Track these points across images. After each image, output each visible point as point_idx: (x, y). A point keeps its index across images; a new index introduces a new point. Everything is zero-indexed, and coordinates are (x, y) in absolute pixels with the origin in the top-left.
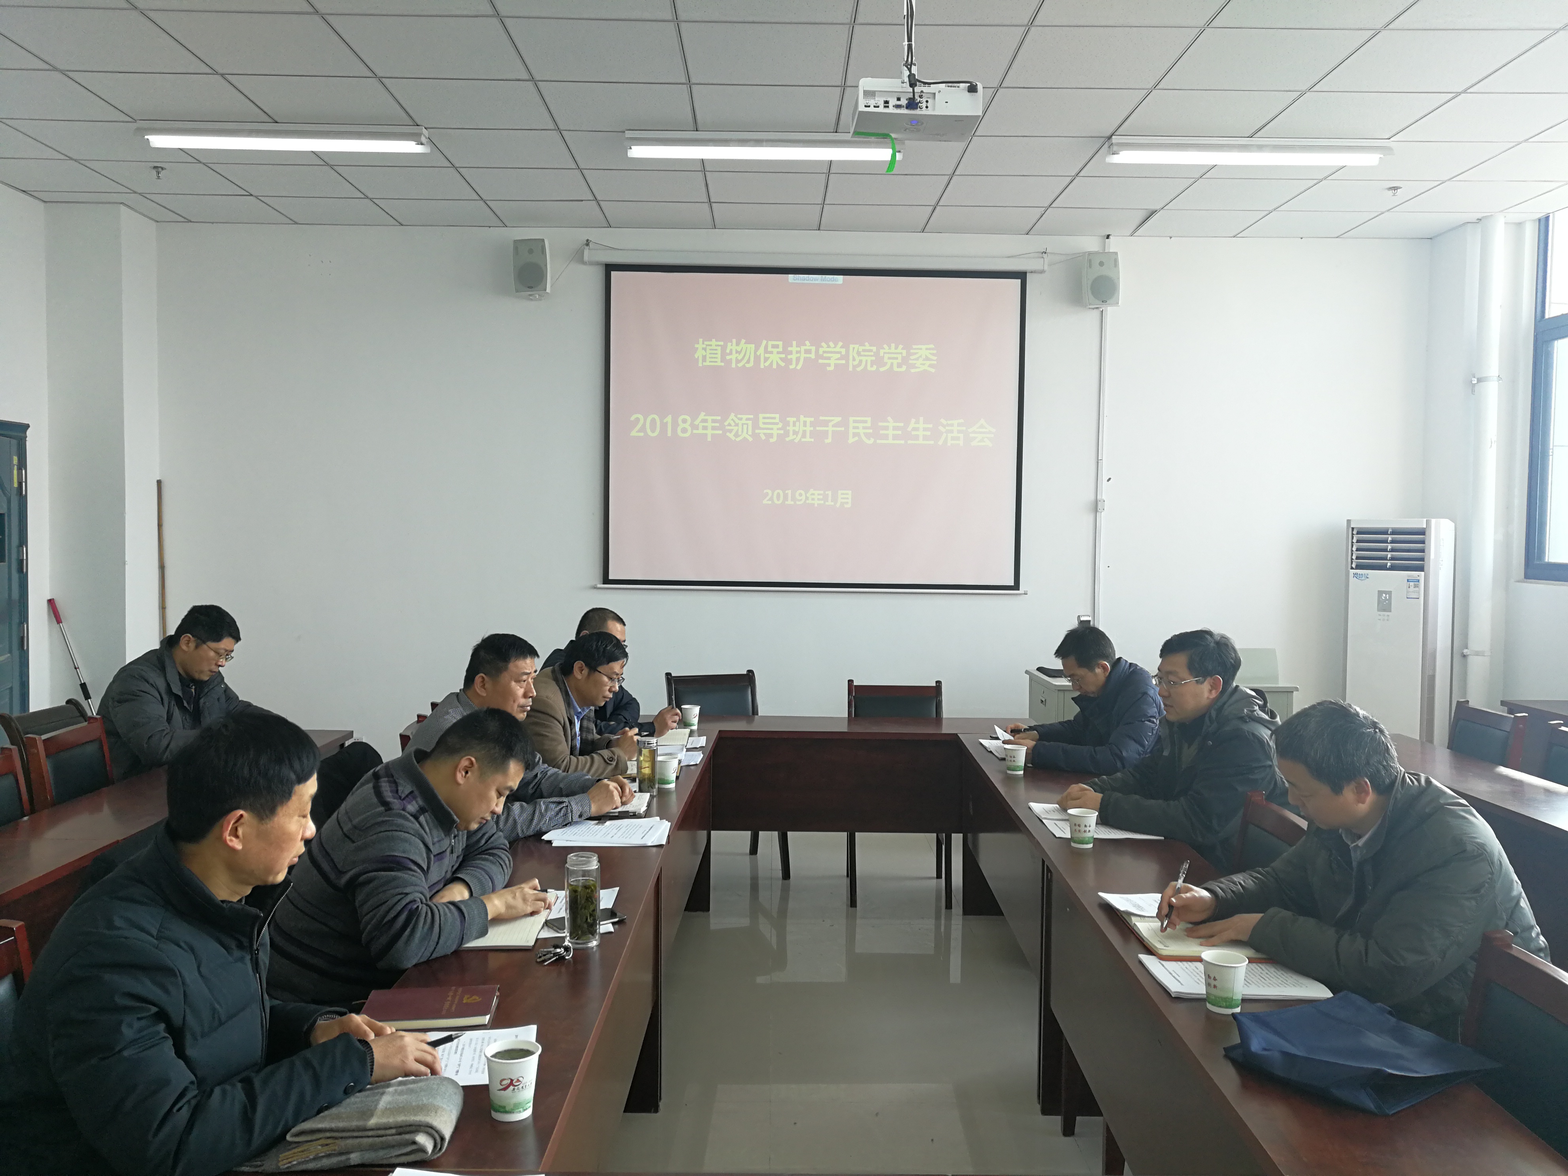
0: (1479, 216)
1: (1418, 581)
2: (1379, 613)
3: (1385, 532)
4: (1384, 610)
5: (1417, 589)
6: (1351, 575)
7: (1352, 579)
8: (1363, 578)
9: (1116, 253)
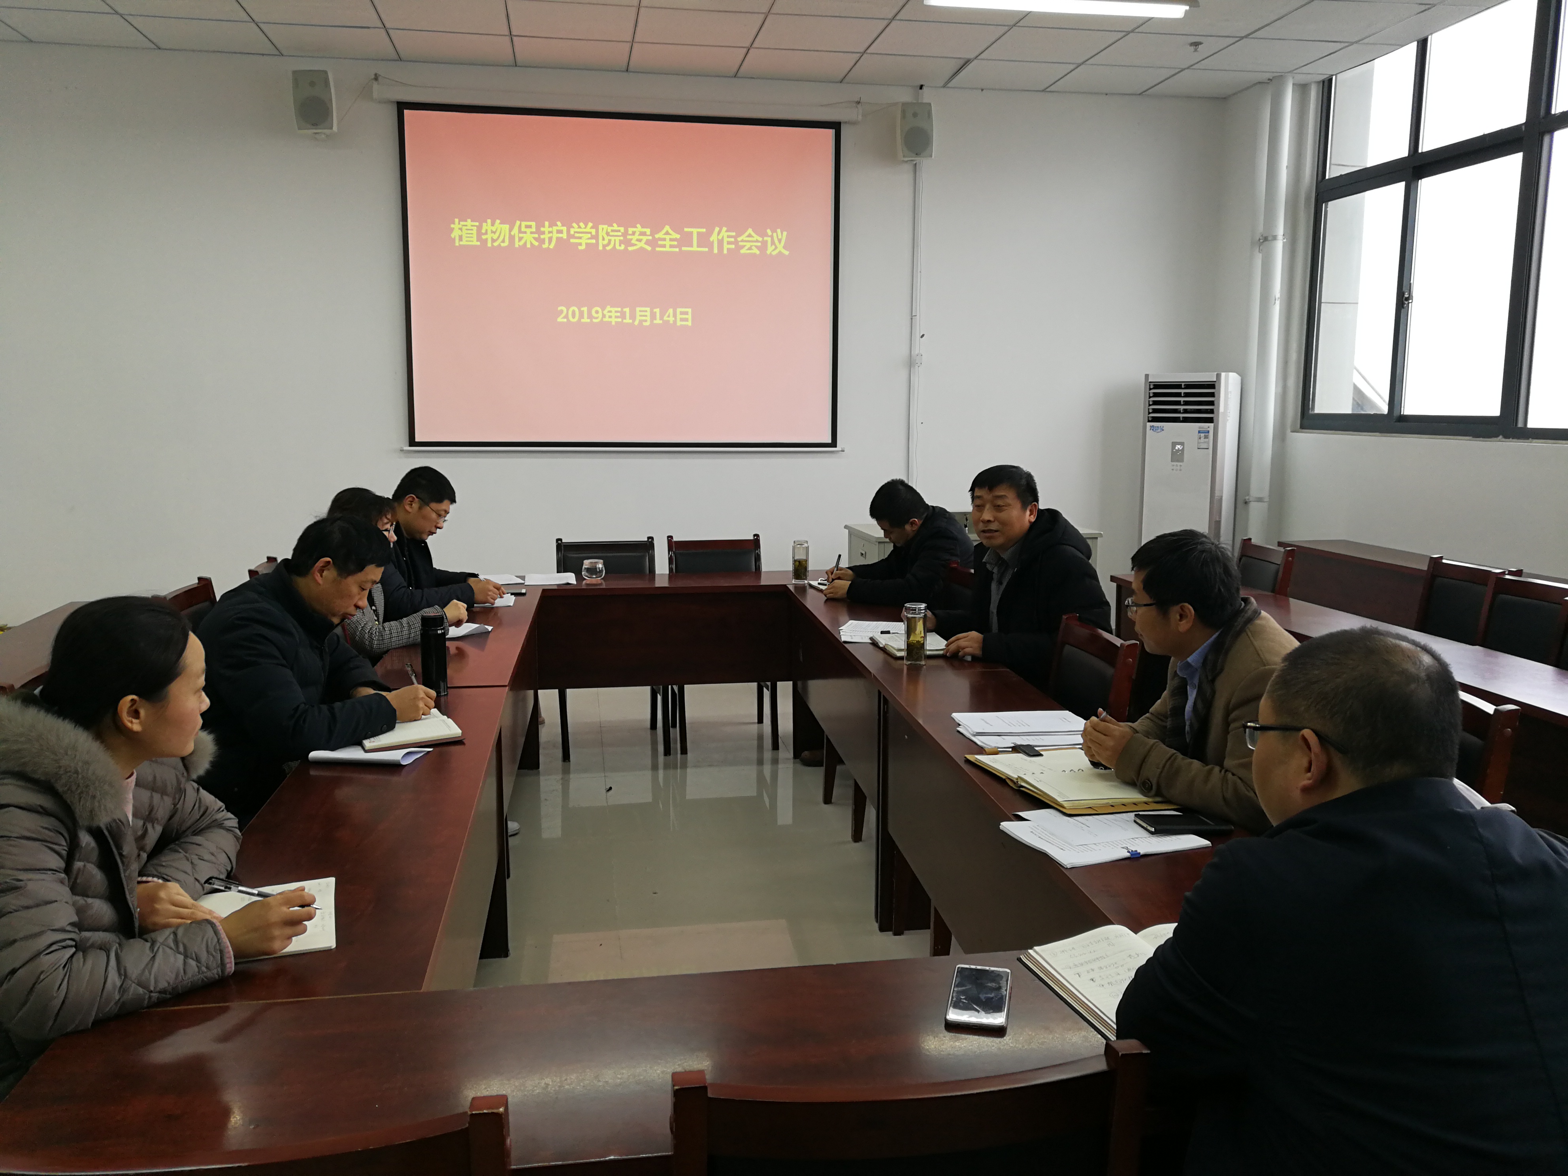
0: (1270, 76)
1: (1208, 432)
2: (1173, 463)
3: (1178, 386)
4: (1178, 461)
5: (1207, 440)
6: (1148, 428)
7: (1149, 432)
8: (1159, 430)
9: (930, 104)
